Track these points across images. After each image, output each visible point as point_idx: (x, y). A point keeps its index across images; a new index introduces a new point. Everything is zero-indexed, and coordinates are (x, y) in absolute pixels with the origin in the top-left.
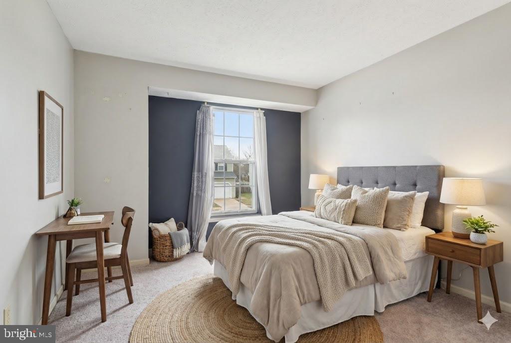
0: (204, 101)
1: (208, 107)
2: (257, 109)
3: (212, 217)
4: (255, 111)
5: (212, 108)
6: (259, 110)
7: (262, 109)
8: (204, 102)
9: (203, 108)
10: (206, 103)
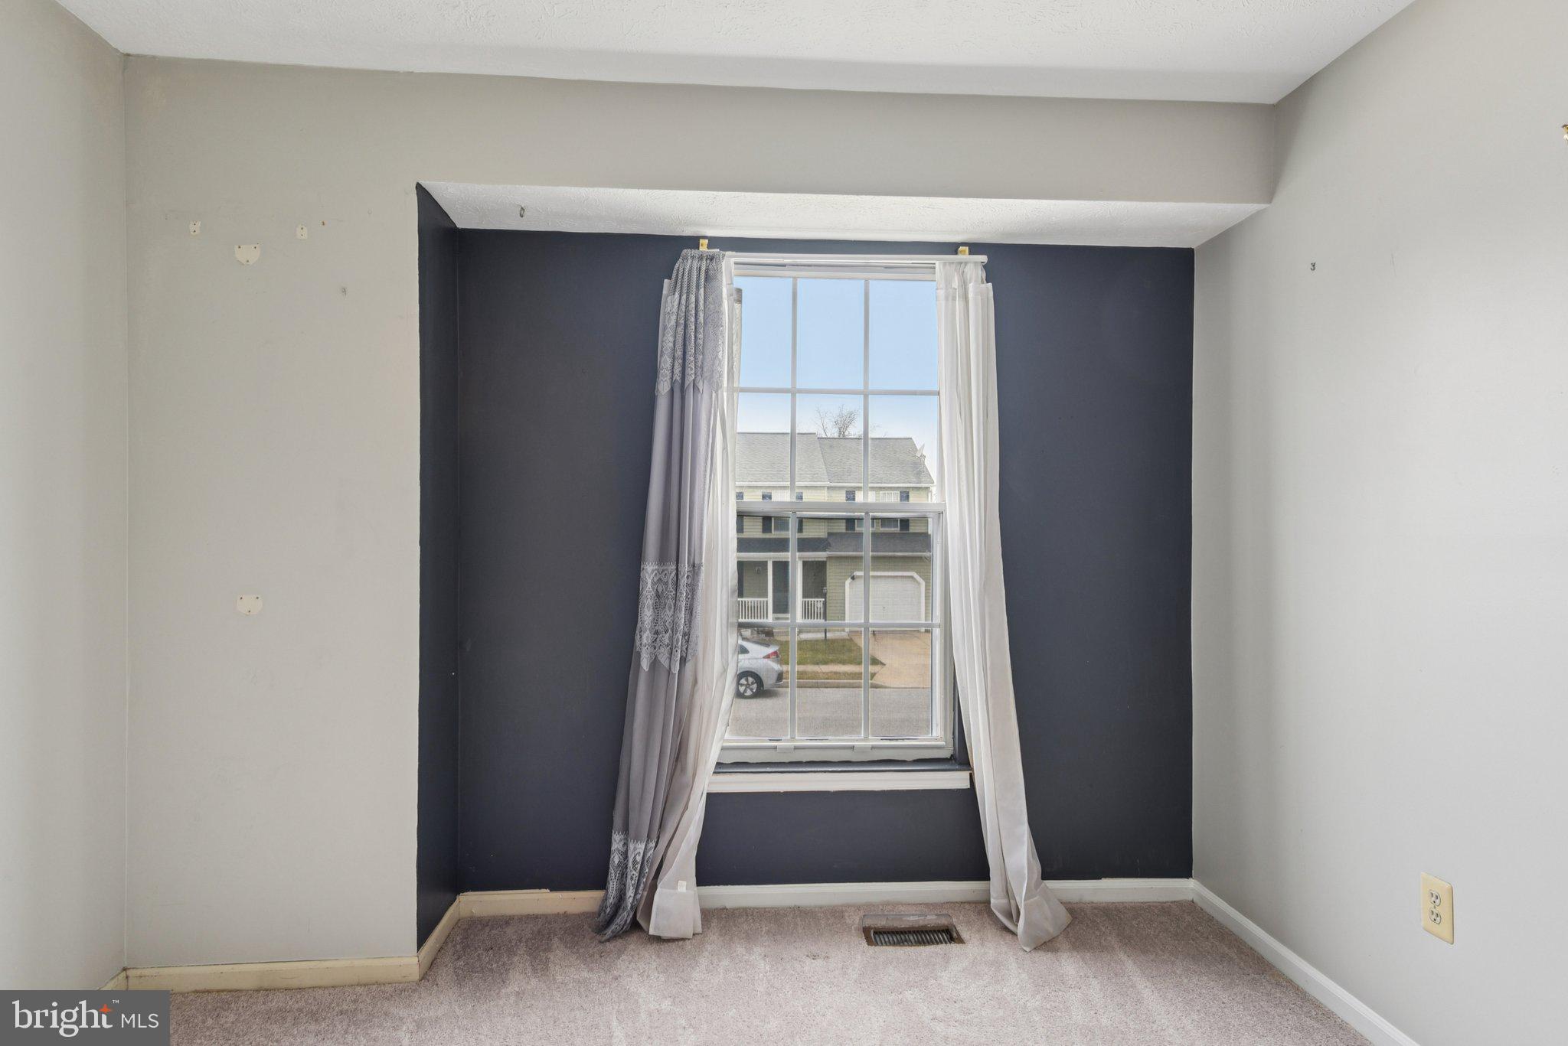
0: (688, 231)
1: (712, 258)
2: (952, 248)
3: (721, 767)
4: (938, 261)
5: (730, 261)
6: (964, 255)
7: (975, 248)
8: (693, 242)
9: (688, 263)
10: (704, 242)
